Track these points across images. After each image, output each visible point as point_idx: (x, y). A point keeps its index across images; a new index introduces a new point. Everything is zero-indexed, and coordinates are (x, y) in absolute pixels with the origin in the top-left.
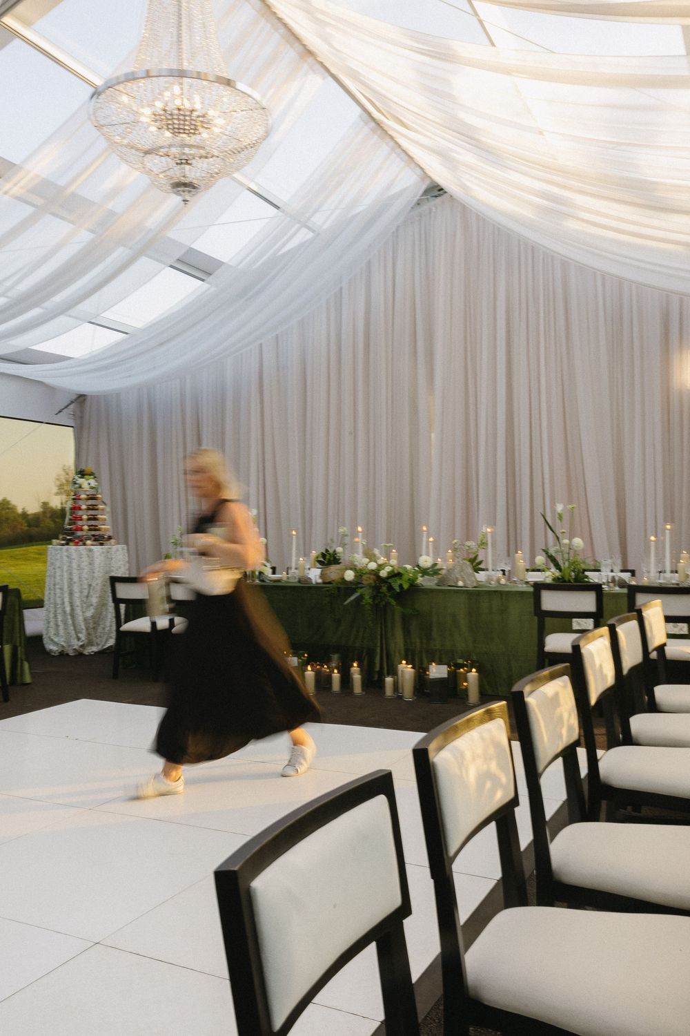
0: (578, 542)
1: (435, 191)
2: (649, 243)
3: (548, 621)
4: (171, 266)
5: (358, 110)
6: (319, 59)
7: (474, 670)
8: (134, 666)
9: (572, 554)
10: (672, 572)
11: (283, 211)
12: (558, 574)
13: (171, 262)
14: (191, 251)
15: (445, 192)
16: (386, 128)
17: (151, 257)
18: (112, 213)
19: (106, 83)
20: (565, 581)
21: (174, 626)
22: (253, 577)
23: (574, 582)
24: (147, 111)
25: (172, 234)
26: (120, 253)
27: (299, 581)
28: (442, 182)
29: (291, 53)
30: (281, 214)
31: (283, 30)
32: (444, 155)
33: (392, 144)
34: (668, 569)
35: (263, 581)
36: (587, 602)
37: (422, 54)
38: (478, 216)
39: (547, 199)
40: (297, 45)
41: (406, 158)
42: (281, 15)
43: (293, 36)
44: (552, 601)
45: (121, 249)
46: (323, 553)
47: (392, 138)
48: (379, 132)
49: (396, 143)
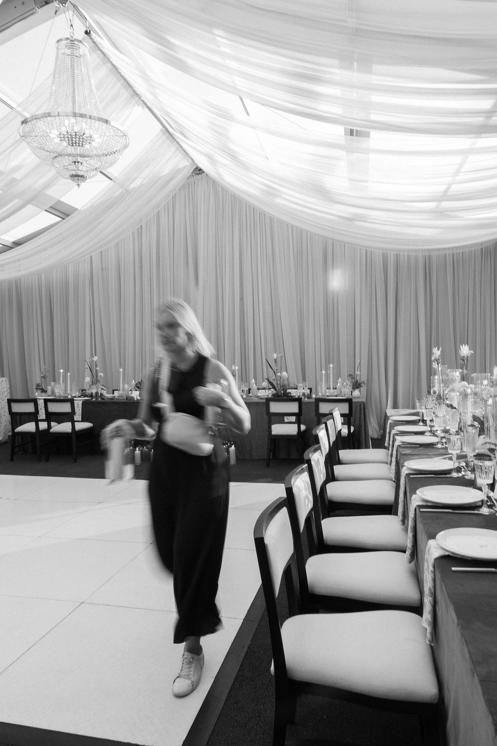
0: (285, 374)
1: (199, 171)
2: (319, 214)
3: (273, 418)
4: (46, 211)
5: (160, 127)
6: (142, 99)
7: (233, 446)
8: (21, 453)
9: (282, 381)
10: (333, 389)
11: (114, 182)
12: (275, 392)
13: (47, 208)
14: (59, 202)
15: (203, 172)
16: (175, 137)
17: (34, 205)
18: (14, 180)
19: (32, 116)
20: (279, 396)
21: (51, 428)
22: (96, 397)
23: (283, 396)
24: (56, 132)
25: (49, 192)
26: (16, 202)
27: (127, 398)
28: (201, 166)
29: (126, 94)
30: (113, 183)
31: (122, 81)
32: (210, 158)
33: (177, 145)
34: (332, 387)
35: (103, 399)
36: (293, 408)
37: (213, 113)
38: (222, 188)
39: (266, 187)
40: (130, 90)
41: (184, 153)
42: (122, 74)
43: (129, 86)
44: (275, 408)
45: (17, 200)
46: (139, 382)
47: (178, 142)
48: (171, 139)
49: (180, 145)
